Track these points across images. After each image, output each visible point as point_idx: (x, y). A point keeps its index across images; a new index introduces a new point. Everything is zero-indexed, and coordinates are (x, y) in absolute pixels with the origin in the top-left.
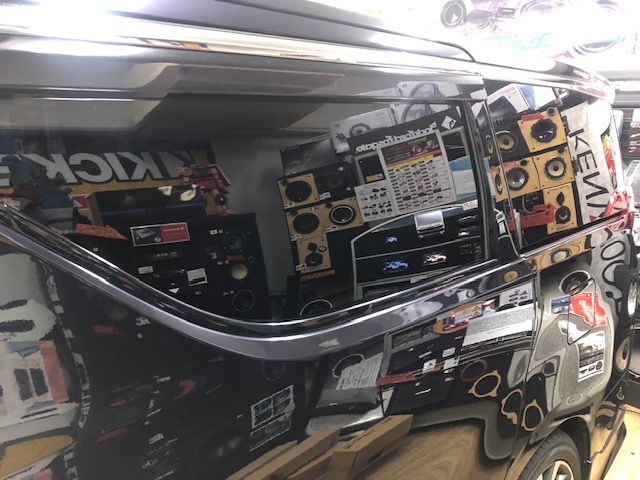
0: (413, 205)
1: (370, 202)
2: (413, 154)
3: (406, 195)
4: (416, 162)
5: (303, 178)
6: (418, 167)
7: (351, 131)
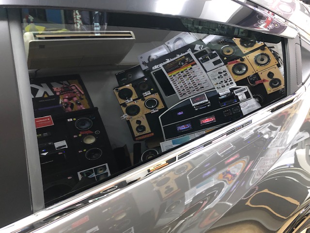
5: (126, 87)
6: (185, 72)
7: (149, 59)
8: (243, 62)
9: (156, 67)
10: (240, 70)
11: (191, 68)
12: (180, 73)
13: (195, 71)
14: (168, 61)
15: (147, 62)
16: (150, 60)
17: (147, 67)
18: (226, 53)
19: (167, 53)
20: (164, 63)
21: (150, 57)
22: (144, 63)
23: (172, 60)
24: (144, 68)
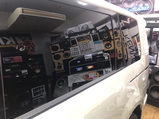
0: (84, 53)
1: (74, 52)
2: (84, 40)
3: (82, 50)
4: (85, 42)
5: (56, 45)
6: (85, 43)
7: (69, 33)
8: (110, 43)
9: (72, 37)
10: (108, 46)
11: (89, 42)
12: (83, 43)
13: (90, 43)
17: (68, 37)
18: (105, 38)
21: (70, 31)
22: (66, 34)
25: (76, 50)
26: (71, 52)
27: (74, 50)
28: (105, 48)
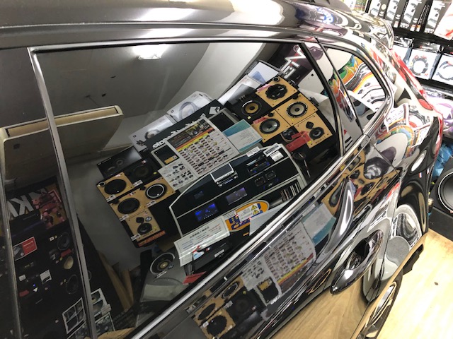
2: (193, 137)
3: (199, 163)
6: (200, 143)
7: (146, 137)
9: (158, 144)
10: (270, 126)
13: (215, 138)
14: (174, 133)
15: (144, 140)
16: (148, 137)
17: (144, 147)
18: (250, 112)
19: (172, 124)
20: (169, 137)
21: (147, 133)
22: (140, 143)
23: (179, 131)
24: (141, 148)
25: (178, 169)
26: (166, 179)
27: (174, 170)
28: (263, 134)
